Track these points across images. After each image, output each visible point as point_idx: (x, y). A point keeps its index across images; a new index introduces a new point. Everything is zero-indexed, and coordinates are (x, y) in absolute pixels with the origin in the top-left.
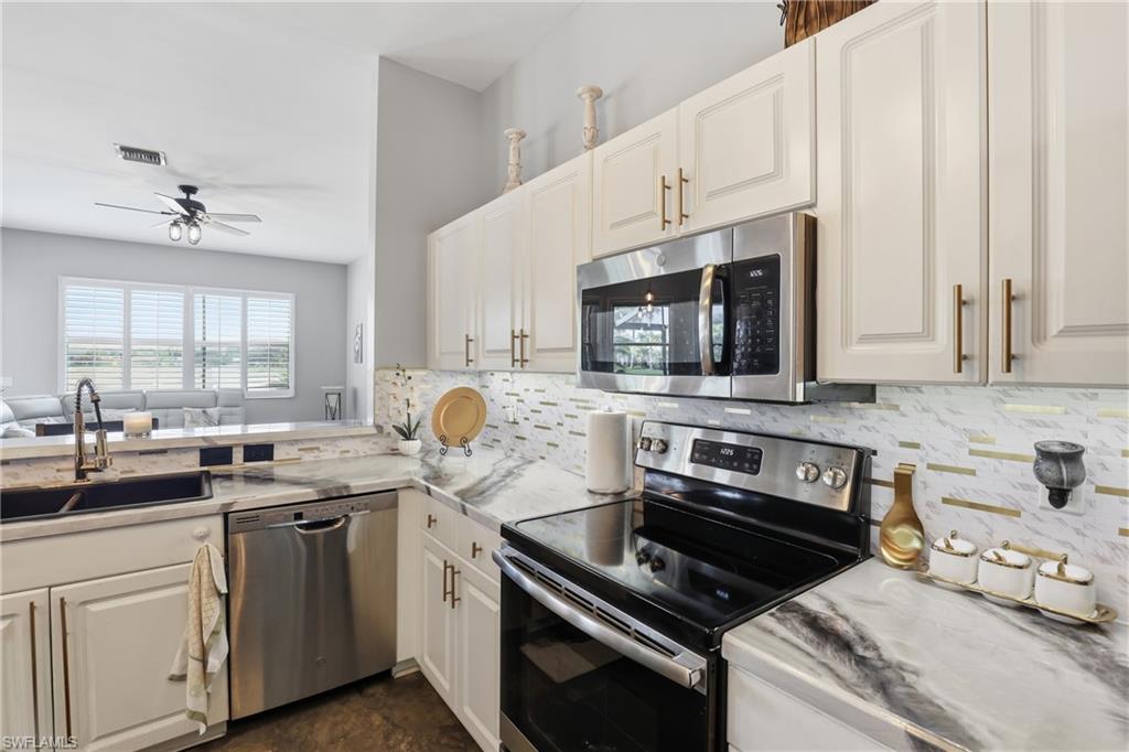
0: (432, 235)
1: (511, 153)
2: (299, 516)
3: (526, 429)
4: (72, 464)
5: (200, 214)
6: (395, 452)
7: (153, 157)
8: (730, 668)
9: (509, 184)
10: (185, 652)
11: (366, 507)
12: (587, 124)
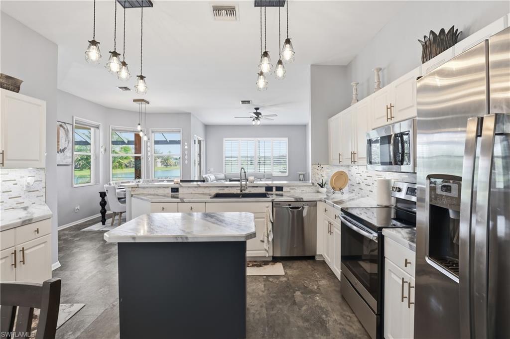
0: (330, 119)
1: (354, 90)
2: (290, 205)
3: (363, 186)
4: (239, 188)
5: (260, 116)
6: (318, 192)
7: (249, 102)
8: (385, 238)
9: (353, 101)
10: (264, 235)
11: (308, 205)
12: (376, 81)
